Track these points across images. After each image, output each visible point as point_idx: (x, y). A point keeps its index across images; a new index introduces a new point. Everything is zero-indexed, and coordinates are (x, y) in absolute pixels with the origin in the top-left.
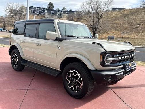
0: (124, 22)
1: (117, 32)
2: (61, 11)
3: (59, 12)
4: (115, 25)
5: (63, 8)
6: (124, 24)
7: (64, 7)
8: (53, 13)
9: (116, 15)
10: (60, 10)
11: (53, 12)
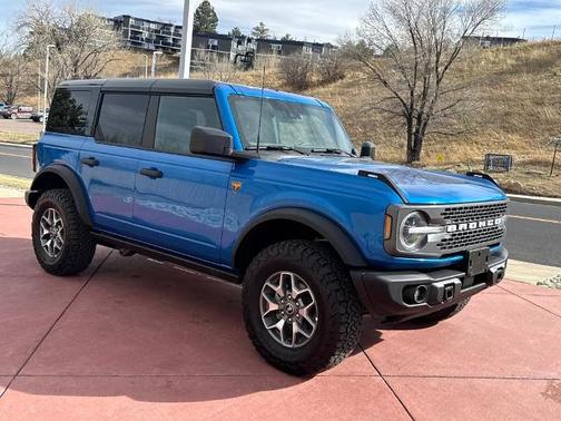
0: (539, 95)
1: (515, 139)
2: (249, 40)
3: (239, 43)
4: (498, 108)
5: (257, 29)
6: (540, 103)
7: (261, 24)
8: (214, 47)
9: (494, 62)
10: (243, 37)
11: (216, 43)
